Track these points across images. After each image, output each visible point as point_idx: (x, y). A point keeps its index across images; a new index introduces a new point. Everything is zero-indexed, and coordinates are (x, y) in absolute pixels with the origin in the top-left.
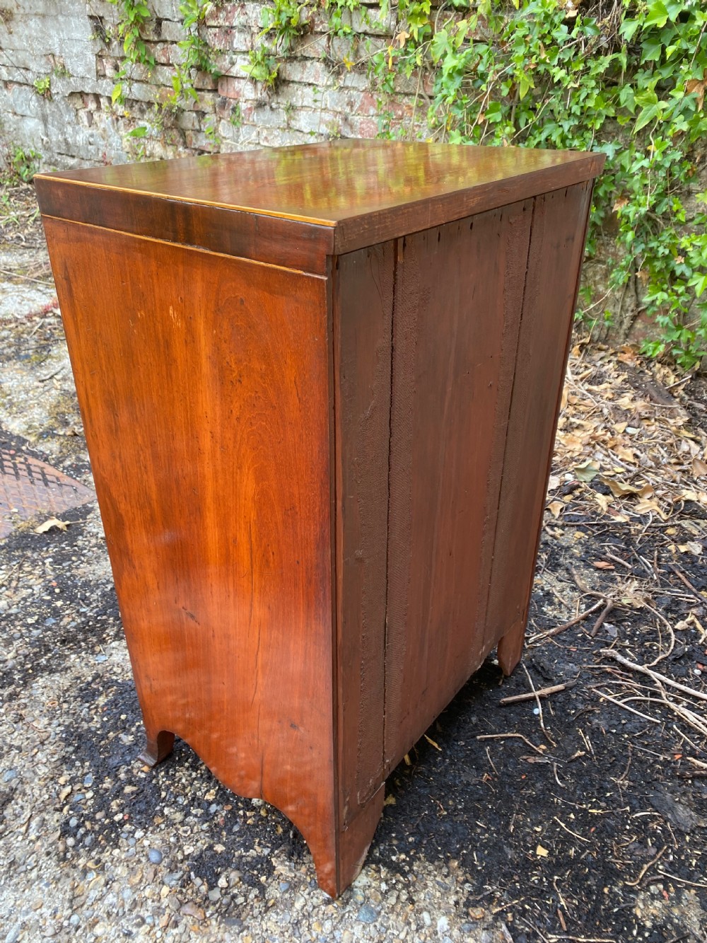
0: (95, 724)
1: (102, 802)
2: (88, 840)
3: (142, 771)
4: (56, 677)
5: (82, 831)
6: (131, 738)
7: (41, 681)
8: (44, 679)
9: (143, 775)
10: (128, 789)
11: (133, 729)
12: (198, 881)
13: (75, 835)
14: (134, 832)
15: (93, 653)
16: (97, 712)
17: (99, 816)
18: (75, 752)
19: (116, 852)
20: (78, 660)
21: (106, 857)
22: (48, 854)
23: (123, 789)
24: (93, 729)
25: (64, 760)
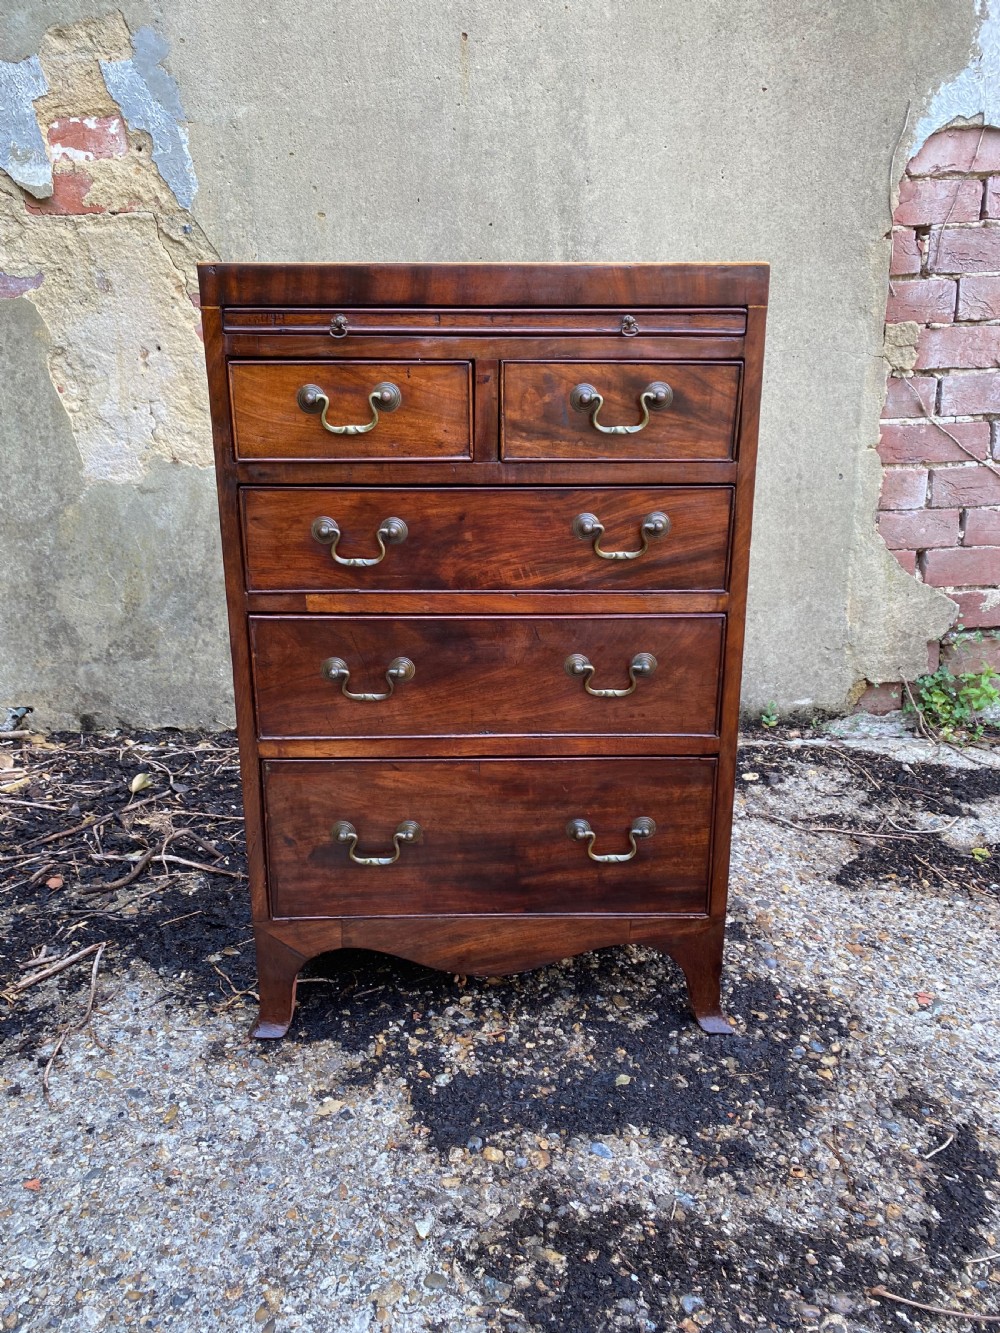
0: (753, 1106)
1: (794, 1027)
2: (825, 1009)
3: (737, 1020)
4: (774, 1215)
5: (828, 1019)
6: (724, 1062)
7: (802, 1224)
8: (795, 1224)
9: (738, 1016)
10: (763, 1016)
11: (714, 1069)
12: (747, 931)
13: (837, 1021)
14: (780, 985)
15: (691, 1215)
16: (742, 1121)
17: (806, 1018)
18: (799, 1090)
19: (804, 986)
20: (724, 1218)
21: (815, 988)
22: (869, 1029)
23: (766, 1021)
24: (761, 1101)
25: (815, 1092)
